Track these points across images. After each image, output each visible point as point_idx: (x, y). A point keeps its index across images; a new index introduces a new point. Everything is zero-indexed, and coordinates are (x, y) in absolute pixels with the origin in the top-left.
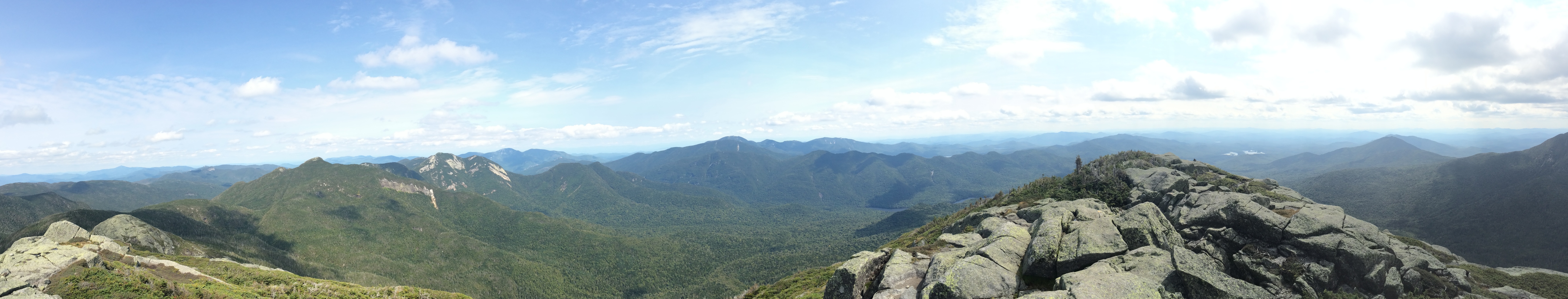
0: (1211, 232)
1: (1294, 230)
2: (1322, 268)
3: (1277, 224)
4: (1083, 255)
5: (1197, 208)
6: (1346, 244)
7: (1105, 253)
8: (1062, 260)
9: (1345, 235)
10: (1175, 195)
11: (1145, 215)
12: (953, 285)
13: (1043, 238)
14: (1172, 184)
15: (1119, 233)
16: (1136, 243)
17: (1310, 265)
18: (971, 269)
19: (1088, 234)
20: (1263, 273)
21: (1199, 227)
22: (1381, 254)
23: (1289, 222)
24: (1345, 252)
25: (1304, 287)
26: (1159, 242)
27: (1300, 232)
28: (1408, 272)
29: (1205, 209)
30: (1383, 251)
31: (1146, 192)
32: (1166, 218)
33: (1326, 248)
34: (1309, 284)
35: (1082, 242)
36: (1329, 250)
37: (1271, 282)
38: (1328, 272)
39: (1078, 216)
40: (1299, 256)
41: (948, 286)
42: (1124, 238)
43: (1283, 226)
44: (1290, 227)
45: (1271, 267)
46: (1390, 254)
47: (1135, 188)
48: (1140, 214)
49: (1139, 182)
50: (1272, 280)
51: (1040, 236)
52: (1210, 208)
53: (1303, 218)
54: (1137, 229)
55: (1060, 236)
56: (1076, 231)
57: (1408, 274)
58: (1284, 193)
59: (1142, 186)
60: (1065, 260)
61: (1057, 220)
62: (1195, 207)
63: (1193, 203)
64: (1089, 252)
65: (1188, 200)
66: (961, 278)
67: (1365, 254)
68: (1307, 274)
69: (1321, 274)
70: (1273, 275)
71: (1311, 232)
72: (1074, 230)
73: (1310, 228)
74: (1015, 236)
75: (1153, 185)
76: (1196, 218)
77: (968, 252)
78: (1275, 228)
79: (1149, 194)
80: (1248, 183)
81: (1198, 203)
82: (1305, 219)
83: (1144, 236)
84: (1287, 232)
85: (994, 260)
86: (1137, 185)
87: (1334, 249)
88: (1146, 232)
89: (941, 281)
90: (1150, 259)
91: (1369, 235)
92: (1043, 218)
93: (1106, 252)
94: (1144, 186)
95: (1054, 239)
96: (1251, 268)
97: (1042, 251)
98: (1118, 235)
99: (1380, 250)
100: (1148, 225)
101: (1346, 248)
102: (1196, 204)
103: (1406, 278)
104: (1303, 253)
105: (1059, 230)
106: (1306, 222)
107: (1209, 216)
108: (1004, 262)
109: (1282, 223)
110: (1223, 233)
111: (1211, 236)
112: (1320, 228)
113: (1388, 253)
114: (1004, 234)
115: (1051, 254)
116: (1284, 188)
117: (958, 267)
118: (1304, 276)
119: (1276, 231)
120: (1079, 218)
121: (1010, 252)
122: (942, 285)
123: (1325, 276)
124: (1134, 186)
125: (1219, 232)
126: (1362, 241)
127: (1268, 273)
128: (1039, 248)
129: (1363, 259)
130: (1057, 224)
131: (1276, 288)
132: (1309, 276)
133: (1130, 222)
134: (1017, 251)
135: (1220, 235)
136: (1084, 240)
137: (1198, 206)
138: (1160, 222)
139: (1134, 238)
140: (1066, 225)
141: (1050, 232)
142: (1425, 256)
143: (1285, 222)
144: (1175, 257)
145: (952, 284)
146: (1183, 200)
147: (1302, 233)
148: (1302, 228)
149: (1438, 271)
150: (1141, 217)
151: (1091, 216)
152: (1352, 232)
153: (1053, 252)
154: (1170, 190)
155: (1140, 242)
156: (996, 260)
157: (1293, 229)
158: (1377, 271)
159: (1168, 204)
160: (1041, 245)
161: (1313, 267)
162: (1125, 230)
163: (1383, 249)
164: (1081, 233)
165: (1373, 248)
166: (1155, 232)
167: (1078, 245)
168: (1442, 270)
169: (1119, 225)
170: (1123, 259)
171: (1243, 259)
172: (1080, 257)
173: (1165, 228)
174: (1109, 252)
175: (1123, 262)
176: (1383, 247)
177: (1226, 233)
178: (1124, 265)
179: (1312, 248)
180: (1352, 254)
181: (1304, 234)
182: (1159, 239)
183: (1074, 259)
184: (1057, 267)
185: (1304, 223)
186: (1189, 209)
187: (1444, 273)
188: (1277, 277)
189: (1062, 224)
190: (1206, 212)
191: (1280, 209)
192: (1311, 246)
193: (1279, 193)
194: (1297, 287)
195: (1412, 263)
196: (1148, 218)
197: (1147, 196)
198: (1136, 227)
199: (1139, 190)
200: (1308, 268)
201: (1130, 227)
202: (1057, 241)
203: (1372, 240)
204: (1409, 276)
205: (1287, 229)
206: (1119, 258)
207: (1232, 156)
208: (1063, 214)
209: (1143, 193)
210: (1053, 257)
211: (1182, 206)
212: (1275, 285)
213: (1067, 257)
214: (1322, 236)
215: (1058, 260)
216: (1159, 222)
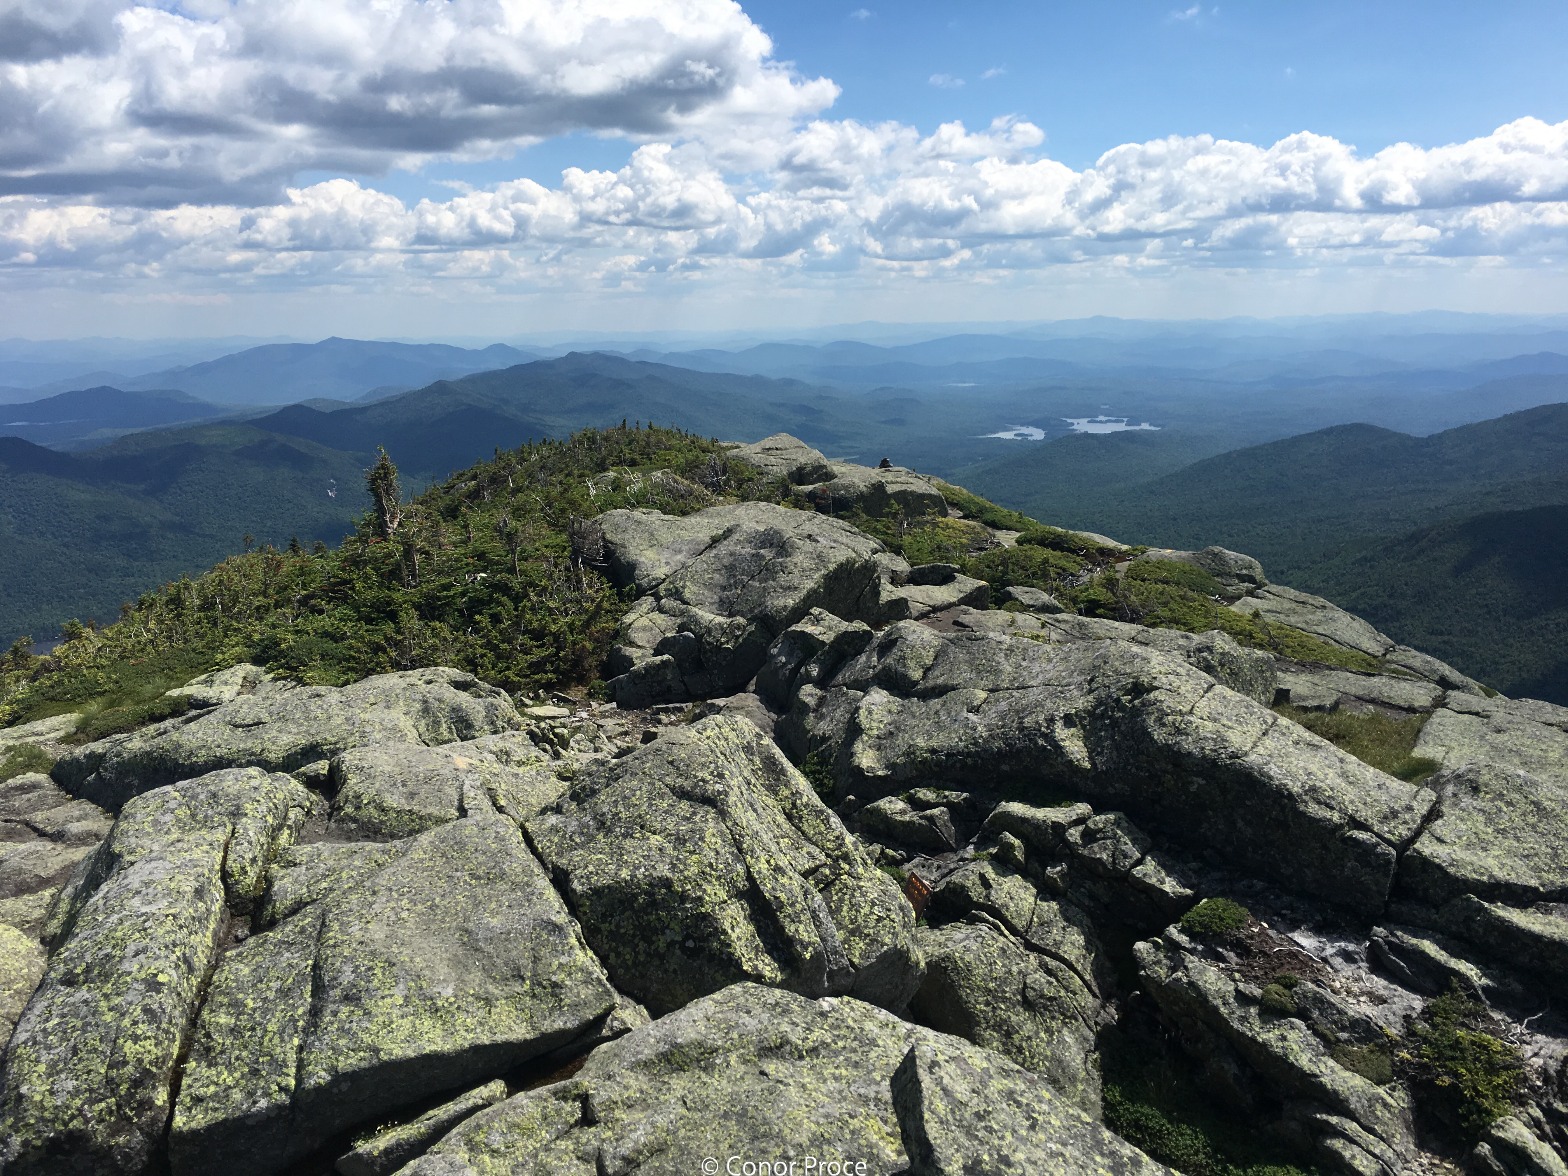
5: (935, 703)
10: (828, 638)
14: (810, 584)
21: (953, 796)
29: (976, 710)
31: (697, 622)
47: (647, 602)
49: (661, 572)
52: (1003, 705)
59: (677, 594)
62: (926, 695)
63: (916, 674)
65: (890, 660)
75: (724, 589)
76: (933, 751)
79: (709, 631)
81: (938, 678)
86: (653, 590)
94: (687, 594)
102: (930, 683)
107: (998, 744)
124: (641, 592)
137: (940, 691)
146: (863, 658)
154: (800, 612)
159: (796, 680)
186: (896, 703)
190: (980, 725)
197: (699, 637)
199: (661, 610)
209: (682, 628)
211: (864, 687)
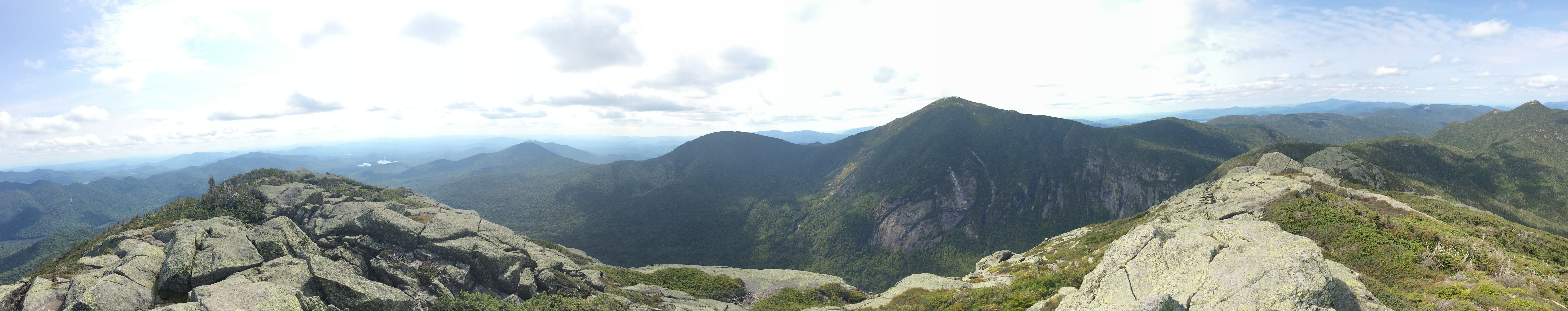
0: (347, 240)
1: (430, 234)
2: (459, 270)
3: (412, 229)
4: (218, 270)
5: (332, 219)
6: (480, 246)
7: (240, 267)
8: (196, 275)
9: (480, 238)
10: (310, 208)
11: (280, 229)
12: (91, 303)
13: (177, 255)
14: (306, 198)
15: (254, 247)
16: (272, 255)
17: (446, 267)
18: (108, 287)
19: (223, 249)
20: (401, 276)
21: (335, 237)
22: (516, 255)
23: (425, 228)
24: (480, 254)
25: (440, 288)
26: (295, 252)
27: (435, 237)
28: (543, 272)
29: (340, 219)
30: (518, 253)
31: (281, 208)
32: (301, 230)
33: (462, 251)
34: (445, 285)
35: (216, 258)
36: (466, 253)
37: (409, 285)
38: (464, 274)
39: (212, 233)
40: (435, 259)
41: (86, 304)
42: (259, 251)
43: (419, 232)
44: (425, 232)
45: (407, 271)
46: (525, 256)
47: (270, 204)
48: (275, 228)
49: (272, 198)
50: (409, 283)
51: (174, 254)
52: (346, 217)
53: (438, 223)
54: (272, 242)
55: (194, 253)
56: (210, 248)
57: (543, 274)
58: (419, 200)
59: (276, 202)
60: (199, 275)
61: (191, 238)
62: (330, 218)
63: (328, 214)
64: (224, 266)
65: (322, 211)
66: (99, 295)
67: (499, 256)
68: (444, 276)
69: (457, 276)
70: (410, 278)
71: (447, 236)
72: (208, 247)
73: (446, 232)
74: (150, 256)
75: (287, 200)
76: (331, 228)
77: (105, 271)
78: (411, 233)
79: (283, 209)
80: (382, 192)
81: (333, 214)
82: (440, 224)
83: (280, 248)
84: (423, 237)
85: (130, 277)
86: (271, 202)
87: (470, 252)
88: (281, 244)
89: (80, 300)
90: (287, 268)
91: (504, 238)
92: (177, 238)
93: (242, 265)
94: (279, 202)
95: (188, 257)
96: (388, 272)
97: (177, 268)
98: (253, 249)
99: (514, 251)
100: (283, 237)
101: (481, 251)
102: (331, 215)
103: (540, 278)
104: (438, 257)
105: (193, 247)
106: (441, 227)
107: (344, 225)
108: (140, 279)
109: (417, 229)
110: (359, 241)
111: (347, 243)
112: (456, 232)
113: (522, 255)
114: (139, 254)
115: (185, 270)
116: (419, 195)
117: (96, 286)
118: (440, 278)
119: (412, 237)
120: (214, 235)
121: (145, 270)
122: (81, 304)
123: (461, 278)
124: (268, 202)
125: (356, 240)
126: (497, 244)
127: (405, 276)
128: (174, 266)
129: (498, 260)
130: (191, 242)
131: (413, 290)
132: (445, 278)
133: (265, 236)
134: (152, 269)
135: (357, 242)
136: (218, 256)
137: (333, 217)
138: (296, 234)
139: (269, 251)
140: (200, 242)
141: (184, 250)
142: (559, 258)
143: (420, 227)
144: (312, 265)
145: (91, 301)
146: (317, 212)
147: (437, 237)
148: (437, 233)
149: (573, 272)
150: (275, 230)
151: (225, 233)
152: (487, 236)
153: (187, 268)
154: (304, 204)
155: (276, 254)
156: (132, 278)
157: (428, 234)
158: (512, 272)
159: (303, 217)
160: (175, 263)
161: (449, 269)
162: (260, 243)
163: (518, 251)
164: (215, 249)
165: (508, 250)
166: (291, 243)
167: (213, 261)
168: (577, 271)
169: (254, 239)
170: (259, 270)
171: (381, 264)
172: (215, 271)
173: (301, 239)
174: (244, 265)
175: (260, 273)
176: (518, 249)
177: (362, 241)
178: (260, 275)
179: (449, 251)
180: (487, 257)
181: (439, 239)
182: (295, 250)
183: (208, 274)
184: (192, 282)
185: (439, 227)
186: (324, 220)
187: (578, 274)
188: (414, 279)
189: (195, 242)
190: (341, 222)
191: (416, 215)
192: (447, 249)
193: (414, 200)
194: (432, 288)
195: (546, 264)
196: (282, 231)
197: (281, 211)
198: (272, 240)
199: (273, 206)
200: (444, 270)
201: (265, 240)
202: (190, 258)
203: (506, 243)
204: (543, 276)
205: (423, 234)
206: (255, 270)
207: (366, 167)
208: (196, 233)
209: (277, 209)
210: (187, 273)
211: (317, 218)
212: (412, 287)
213: (201, 272)
214: (458, 240)
215: (193, 275)
216: (294, 234)
